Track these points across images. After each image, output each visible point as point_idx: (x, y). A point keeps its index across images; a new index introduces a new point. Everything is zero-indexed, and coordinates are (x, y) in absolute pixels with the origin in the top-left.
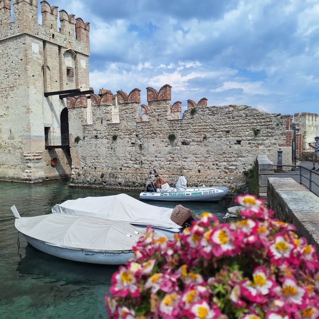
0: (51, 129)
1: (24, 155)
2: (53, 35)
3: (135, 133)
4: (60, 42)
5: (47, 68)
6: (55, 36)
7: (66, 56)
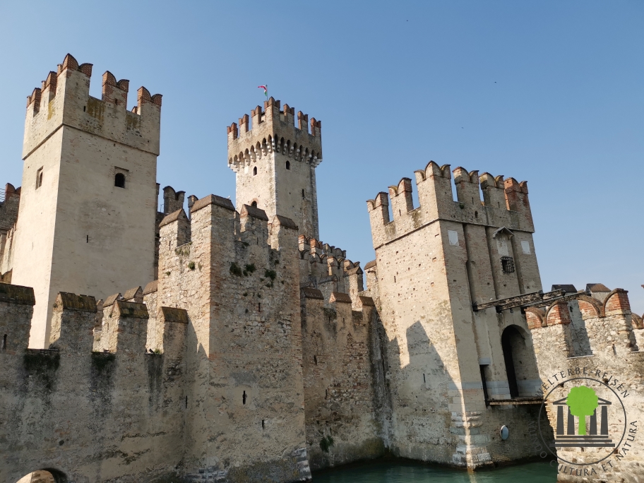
1: (452, 418)
2: (476, 213)
4: (488, 222)
5: (472, 265)
6: (479, 214)
7: (498, 242)
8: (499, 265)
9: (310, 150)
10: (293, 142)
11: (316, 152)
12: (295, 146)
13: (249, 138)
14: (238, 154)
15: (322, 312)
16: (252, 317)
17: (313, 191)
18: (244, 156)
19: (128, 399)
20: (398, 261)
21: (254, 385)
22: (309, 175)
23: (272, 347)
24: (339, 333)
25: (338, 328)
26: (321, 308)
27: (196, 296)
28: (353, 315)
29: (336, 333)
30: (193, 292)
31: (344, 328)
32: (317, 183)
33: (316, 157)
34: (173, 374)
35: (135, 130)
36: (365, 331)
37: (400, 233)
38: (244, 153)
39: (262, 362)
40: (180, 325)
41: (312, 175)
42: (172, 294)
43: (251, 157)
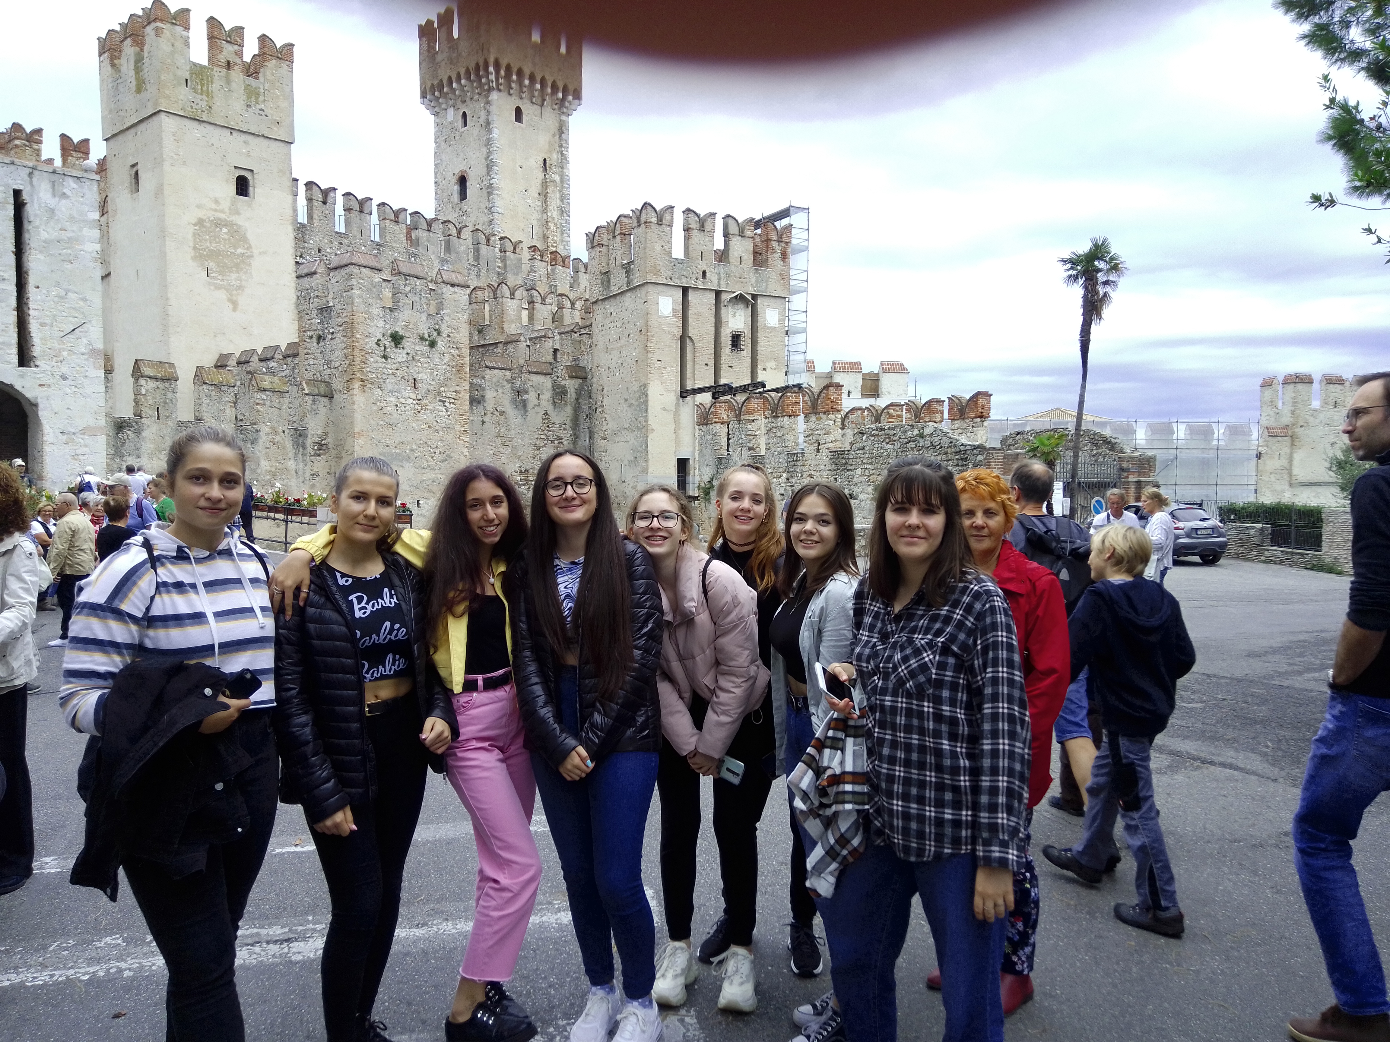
0: (691, 462)
2: (704, 273)
3: (785, 475)
4: (719, 282)
5: (688, 341)
6: (708, 274)
7: (730, 309)
8: (726, 341)
9: (560, 85)
10: (527, 71)
11: (571, 88)
12: (532, 78)
13: (454, 55)
14: (436, 83)
15: (508, 386)
16: (406, 394)
17: (563, 162)
18: (445, 89)
19: (273, 469)
20: (612, 325)
21: (407, 465)
22: (556, 131)
23: (429, 427)
24: (531, 413)
25: (530, 406)
26: (507, 381)
27: (340, 369)
28: (554, 390)
29: (526, 411)
30: (337, 365)
31: (539, 405)
32: (571, 149)
33: (571, 98)
34: (319, 449)
35: (259, 107)
36: (569, 410)
37: (615, 290)
38: (445, 83)
39: (418, 442)
40: (323, 399)
41: (562, 130)
42: (316, 362)
43: (457, 93)
